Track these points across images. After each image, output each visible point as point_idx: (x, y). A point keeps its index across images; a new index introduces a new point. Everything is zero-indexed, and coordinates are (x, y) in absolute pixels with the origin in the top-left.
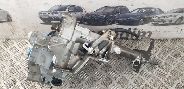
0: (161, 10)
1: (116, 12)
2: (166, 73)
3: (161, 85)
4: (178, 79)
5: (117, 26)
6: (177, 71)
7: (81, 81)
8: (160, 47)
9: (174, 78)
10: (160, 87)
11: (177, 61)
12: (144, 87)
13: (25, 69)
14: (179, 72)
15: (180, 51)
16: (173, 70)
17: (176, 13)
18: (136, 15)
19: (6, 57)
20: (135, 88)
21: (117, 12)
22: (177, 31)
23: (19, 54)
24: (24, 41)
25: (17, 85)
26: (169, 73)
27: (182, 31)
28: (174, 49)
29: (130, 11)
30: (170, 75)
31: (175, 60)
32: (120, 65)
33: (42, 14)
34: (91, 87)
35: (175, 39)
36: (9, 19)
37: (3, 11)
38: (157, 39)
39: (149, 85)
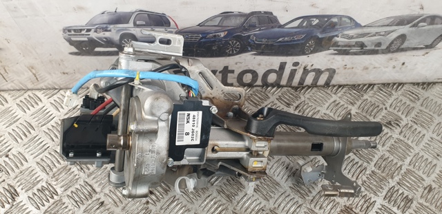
0: (354, 20)
1: (250, 26)
2: (365, 164)
4: (392, 178)
5: (254, 56)
6: (390, 159)
7: (169, 188)
8: (355, 103)
9: (384, 175)
11: (391, 136)
12: (314, 198)
13: (38, 163)
14: (395, 162)
15: (400, 114)
16: (382, 157)
17: (387, 26)
18: (296, 32)
20: (295, 200)
21: (253, 27)
22: (394, 67)
23: (20, 126)
24: (32, 95)
25: (18, 201)
26: (373, 164)
27: (404, 66)
28: (386, 109)
30: (373, 168)
31: (387, 133)
33: (73, 33)
35: (389, 84)
38: (347, 85)
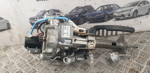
0: (118, 6)
1: (85, 11)
2: (136, 55)
3: (133, 64)
4: (148, 58)
5: (89, 24)
6: (145, 53)
7: (63, 68)
8: (127, 38)
9: (144, 57)
10: (133, 66)
12: (118, 67)
13: (18, 64)
14: (147, 53)
15: (145, 39)
16: (142, 52)
17: (130, 7)
18: (100, 13)
19: (4, 58)
20: (111, 68)
22: (138, 24)
24: (19, 46)
26: (139, 54)
27: (141, 23)
28: (139, 38)
29: (95, 9)
30: (139, 56)
31: (142, 45)
32: (95, 53)
33: (32, 20)
34: (71, 71)
36: (9, 27)
37: (5, 20)
39: (122, 65)
